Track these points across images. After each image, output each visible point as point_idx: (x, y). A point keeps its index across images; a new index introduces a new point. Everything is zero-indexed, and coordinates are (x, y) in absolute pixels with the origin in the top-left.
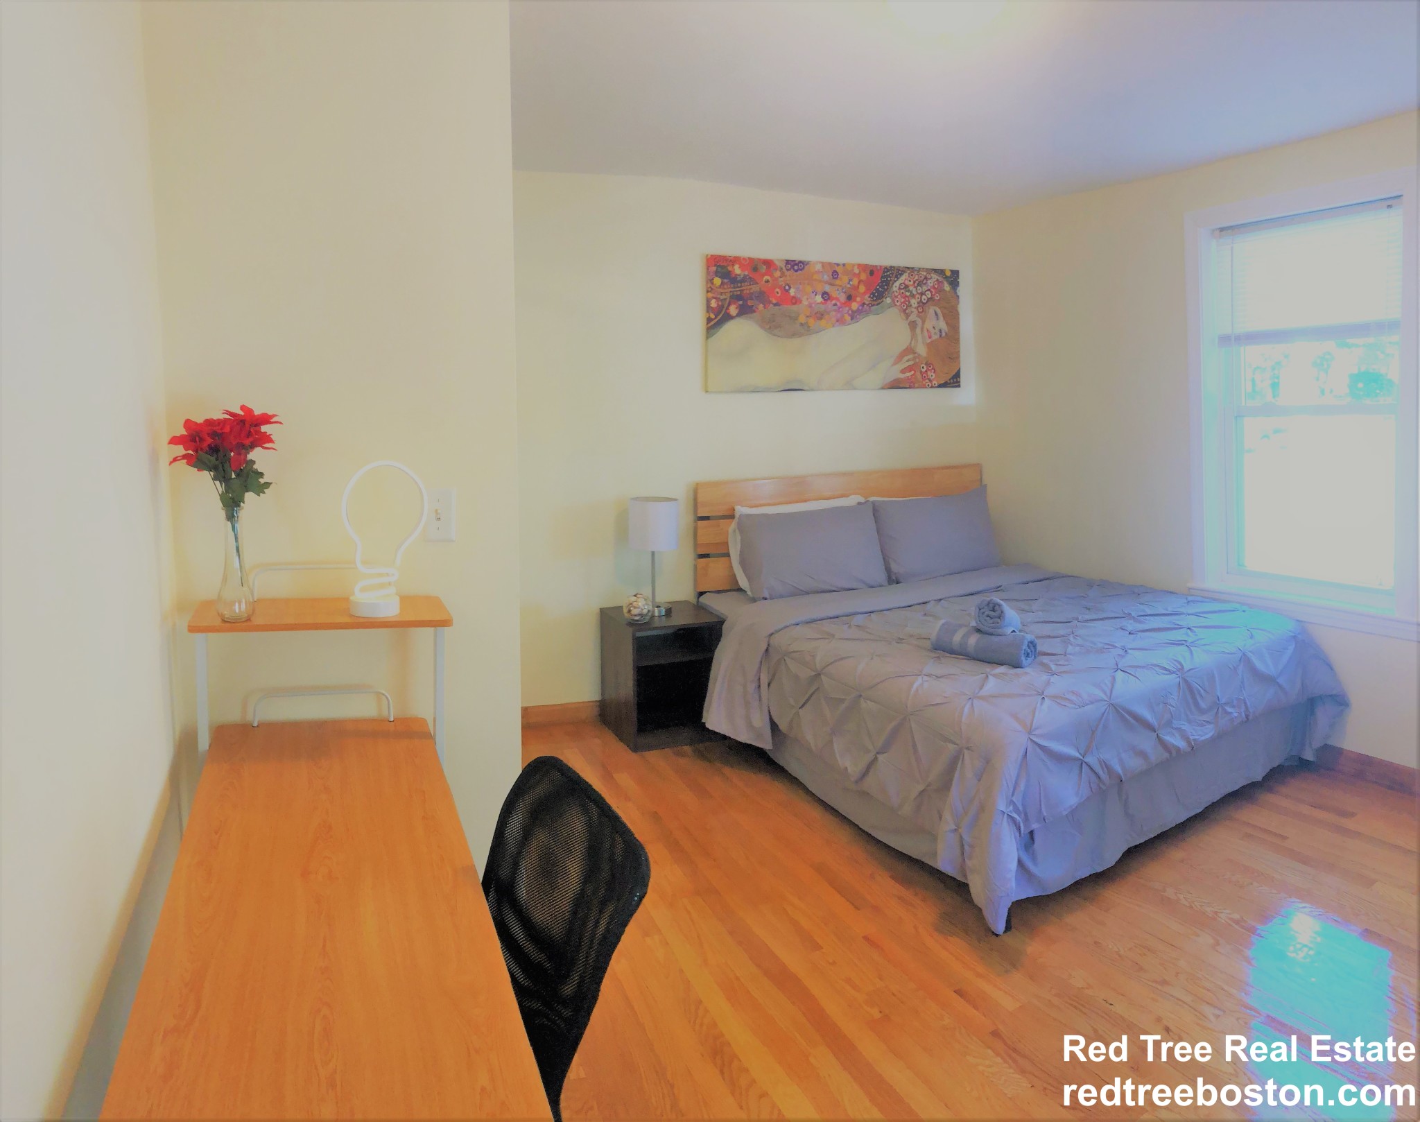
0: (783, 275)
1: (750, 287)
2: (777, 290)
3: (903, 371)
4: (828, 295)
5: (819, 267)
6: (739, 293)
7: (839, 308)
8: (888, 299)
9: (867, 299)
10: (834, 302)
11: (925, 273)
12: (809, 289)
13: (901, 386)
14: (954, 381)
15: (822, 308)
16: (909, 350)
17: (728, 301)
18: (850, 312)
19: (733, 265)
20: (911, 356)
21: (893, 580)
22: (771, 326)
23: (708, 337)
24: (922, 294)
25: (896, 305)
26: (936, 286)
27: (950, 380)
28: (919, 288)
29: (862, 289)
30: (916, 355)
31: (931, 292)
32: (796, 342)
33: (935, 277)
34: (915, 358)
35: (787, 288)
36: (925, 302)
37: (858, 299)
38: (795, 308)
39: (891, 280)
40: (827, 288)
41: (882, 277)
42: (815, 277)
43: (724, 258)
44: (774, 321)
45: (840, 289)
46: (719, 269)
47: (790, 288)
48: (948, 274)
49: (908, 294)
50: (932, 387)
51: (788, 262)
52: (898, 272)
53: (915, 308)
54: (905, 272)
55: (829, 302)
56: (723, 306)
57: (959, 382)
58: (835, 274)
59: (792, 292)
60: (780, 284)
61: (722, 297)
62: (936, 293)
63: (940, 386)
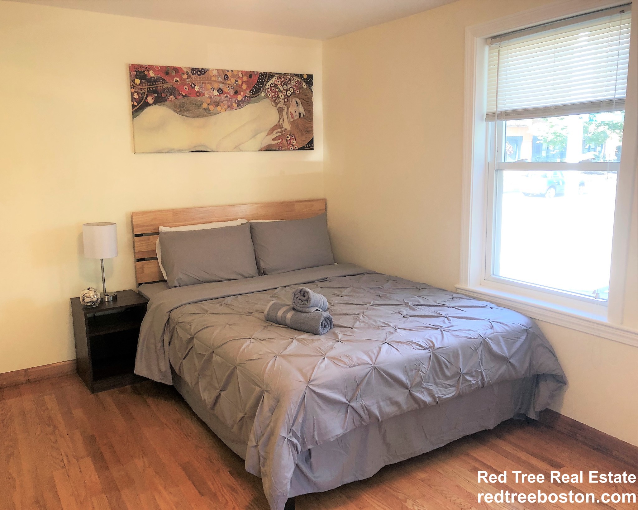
0: (189, 77)
1: (163, 84)
2: (185, 87)
3: (274, 140)
4: (222, 90)
5: (215, 72)
6: (154, 89)
7: (229, 99)
8: (263, 93)
9: (248, 93)
10: (226, 95)
11: (289, 77)
12: (209, 86)
13: (273, 149)
14: (309, 146)
15: (218, 98)
16: (278, 126)
17: (146, 94)
18: (237, 101)
19: (148, 71)
20: (280, 130)
21: (262, 273)
22: (181, 110)
23: (133, 118)
24: (287, 90)
25: (269, 97)
26: (297, 85)
27: (306, 145)
28: (285, 86)
29: (244, 87)
30: (283, 129)
31: (294, 89)
32: (201, 121)
33: (296, 79)
34: (282, 132)
35: (193, 85)
36: (290, 95)
37: (242, 93)
38: (199, 99)
39: (265, 81)
40: (221, 86)
41: (258, 79)
42: (213, 79)
43: (142, 66)
44: (183, 107)
45: (230, 86)
46: (138, 73)
47: (195, 86)
48: (305, 77)
49: (277, 90)
50: (294, 150)
51: (193, 69)
52: (270, 76)
53: (283, 99)
54: (274, 76)
55: (222, 95)
56: (143, 97)
57: (313, 146)
58: (226, 77)
59: (197, 88)
60: (188, 83)
61: (141, 92)
62: (297, 89)
63: (299, 149)
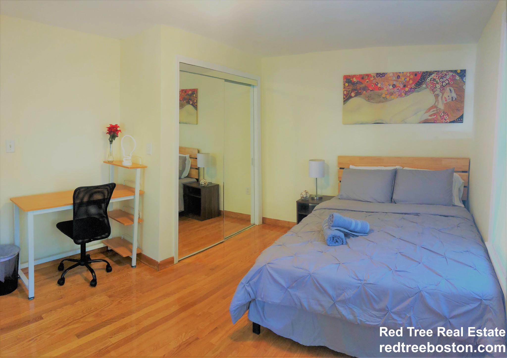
0: (375, 79)
1: (360, 85)
2: (372, 85)
3: (431, 116)
4: (395, 85)
5: (391, 75)
6: (355, 88)
7: (400, 90)
8: (424, 85)
9: (413, 86)
10: (397, 88)
11: (445, 73)
12: (387, 84)
13: (429, 122)
15: (392, 90)
16: (434, 107)
17: (351, 91)
18: (405, 92)
19: (353, 78)
20: (435, 109)
22: (369, 99)
23: (344, 104)
24: (443, 82)
25: (428, 88)
26: (451, 78)
27: (457, 119)
28: (441, 79)
29: (411, 82)
30: (438, 109)
31: (448, 81)
32: (381, 104)
33: (451, 74)
34: (437, 110)
35: (377, 84)
36: (445, 85)
37: (409, 86)
38: (380, 91)
39: (426, 77)
40: (395, 83)
41: (421, 76)
42: (390, 79)
43: (350, 76)
44: (370, 97)
45: (400, 82)
46: (347, 80)
47: (378, 84)
48: (459, 72)
49: (435, 82)
50: (446, 123)
51: (377, 74)
52: (430, 73)
53: (439, 88)
54: (434, 73)
55: (395, 88)
56: (349, 93)
57: (463, 120)
58: (398, 77)
59: (379, 85)
60: (374, 82)
61: (348, 90)
62: (451, 81)
63: (450, 122)
